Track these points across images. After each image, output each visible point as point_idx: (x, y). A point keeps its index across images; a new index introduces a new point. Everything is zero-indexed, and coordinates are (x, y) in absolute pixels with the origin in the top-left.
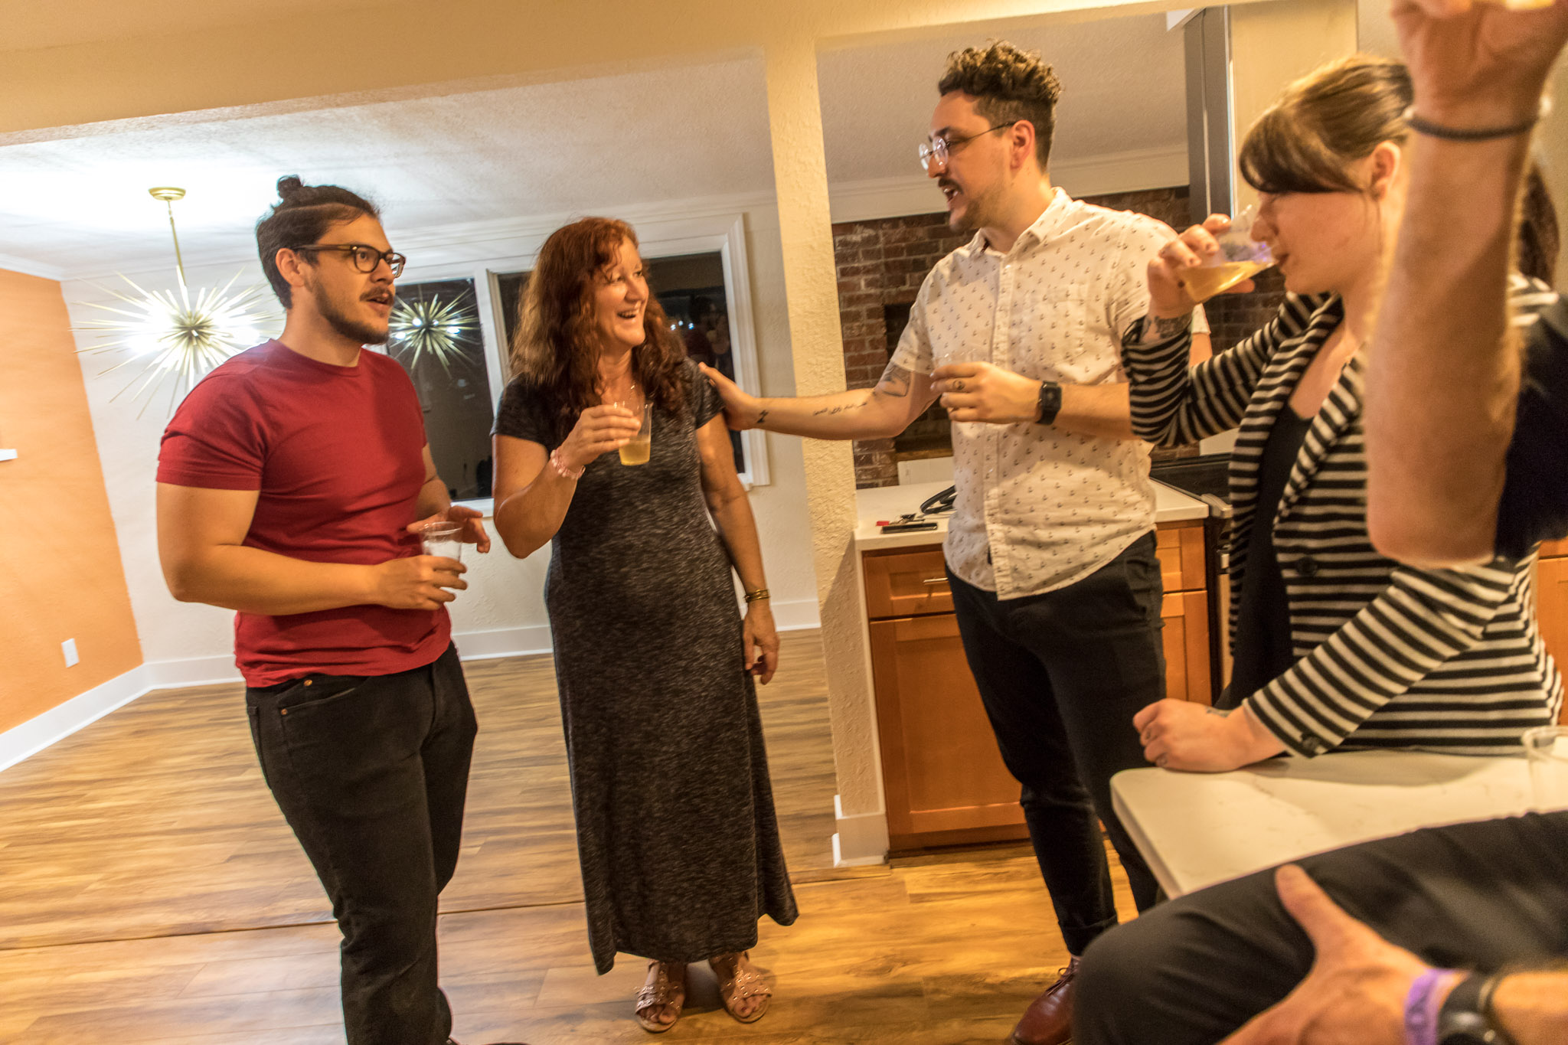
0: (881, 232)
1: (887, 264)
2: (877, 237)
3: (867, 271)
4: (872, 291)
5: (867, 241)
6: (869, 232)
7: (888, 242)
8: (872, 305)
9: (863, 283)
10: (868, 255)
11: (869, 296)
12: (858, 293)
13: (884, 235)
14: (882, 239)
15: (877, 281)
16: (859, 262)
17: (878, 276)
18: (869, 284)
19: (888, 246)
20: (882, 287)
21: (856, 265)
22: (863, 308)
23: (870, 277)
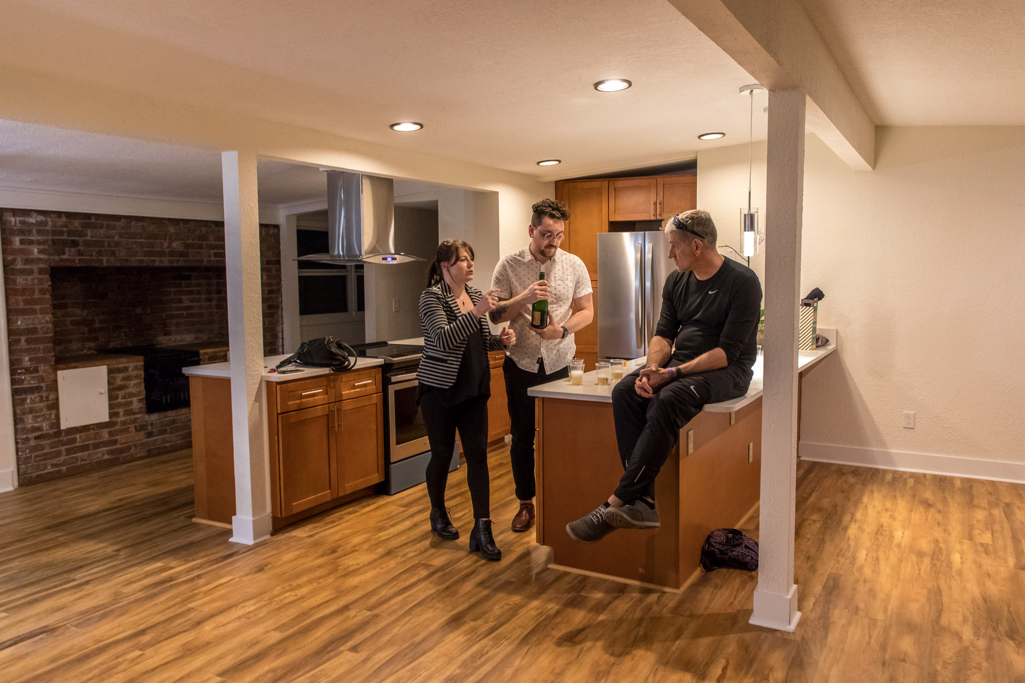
0: (49, 220)
1: (53, 240)
2: (46, 222)
3: (39, 243)
4: (42, 256)
5: (40, 223)
6: (40, 218)
7: (54, 225)
8: (42, 266)
9: (36, 250)
10: (39, 232)
11: (40, 259)
12: (31, 257)
13: (52, 221)
14: (50, 223)
15: (46, 250)
16: (33, 236)
17: (46, 247)
18: (40, 252)
19: (54, 228)
20: (49, 254)
21: (32, 238)
22: (35, 267)
23: (41, 247)
